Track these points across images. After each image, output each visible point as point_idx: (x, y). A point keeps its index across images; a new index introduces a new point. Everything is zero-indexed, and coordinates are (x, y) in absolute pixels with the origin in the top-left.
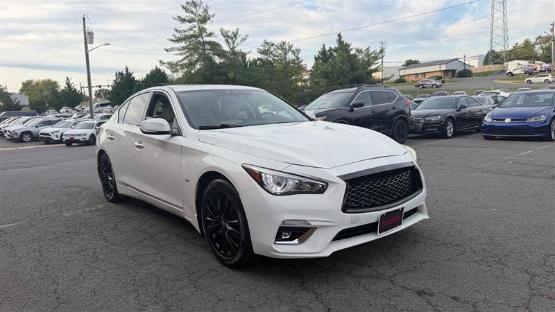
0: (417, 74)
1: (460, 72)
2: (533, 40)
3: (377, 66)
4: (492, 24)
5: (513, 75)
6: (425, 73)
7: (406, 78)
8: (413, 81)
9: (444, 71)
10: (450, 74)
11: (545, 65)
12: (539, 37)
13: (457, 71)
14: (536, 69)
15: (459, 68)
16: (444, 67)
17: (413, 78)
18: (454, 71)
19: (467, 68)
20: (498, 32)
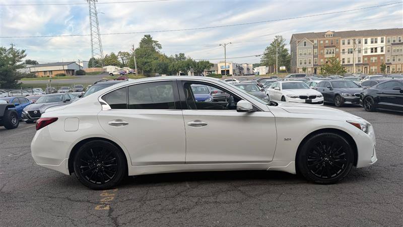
0: (45, 72)
1: (77, 71)
2: (116, 54)
3: (20, 63)
4: (92, 40)
5: (113, 75)
6: (51, 71)
7: (37, 74)
8: (42, 77)
9: (67, 70)
10: (71, 72)
11: (131, 70)
12: (120, 52)
13: (75, 71)
14: (126, 72)
15: (76, 69)
16: (66, 68)
17: (43, 74)
18: (73, 70)
19: (81, 69)
20: (96, 46)
